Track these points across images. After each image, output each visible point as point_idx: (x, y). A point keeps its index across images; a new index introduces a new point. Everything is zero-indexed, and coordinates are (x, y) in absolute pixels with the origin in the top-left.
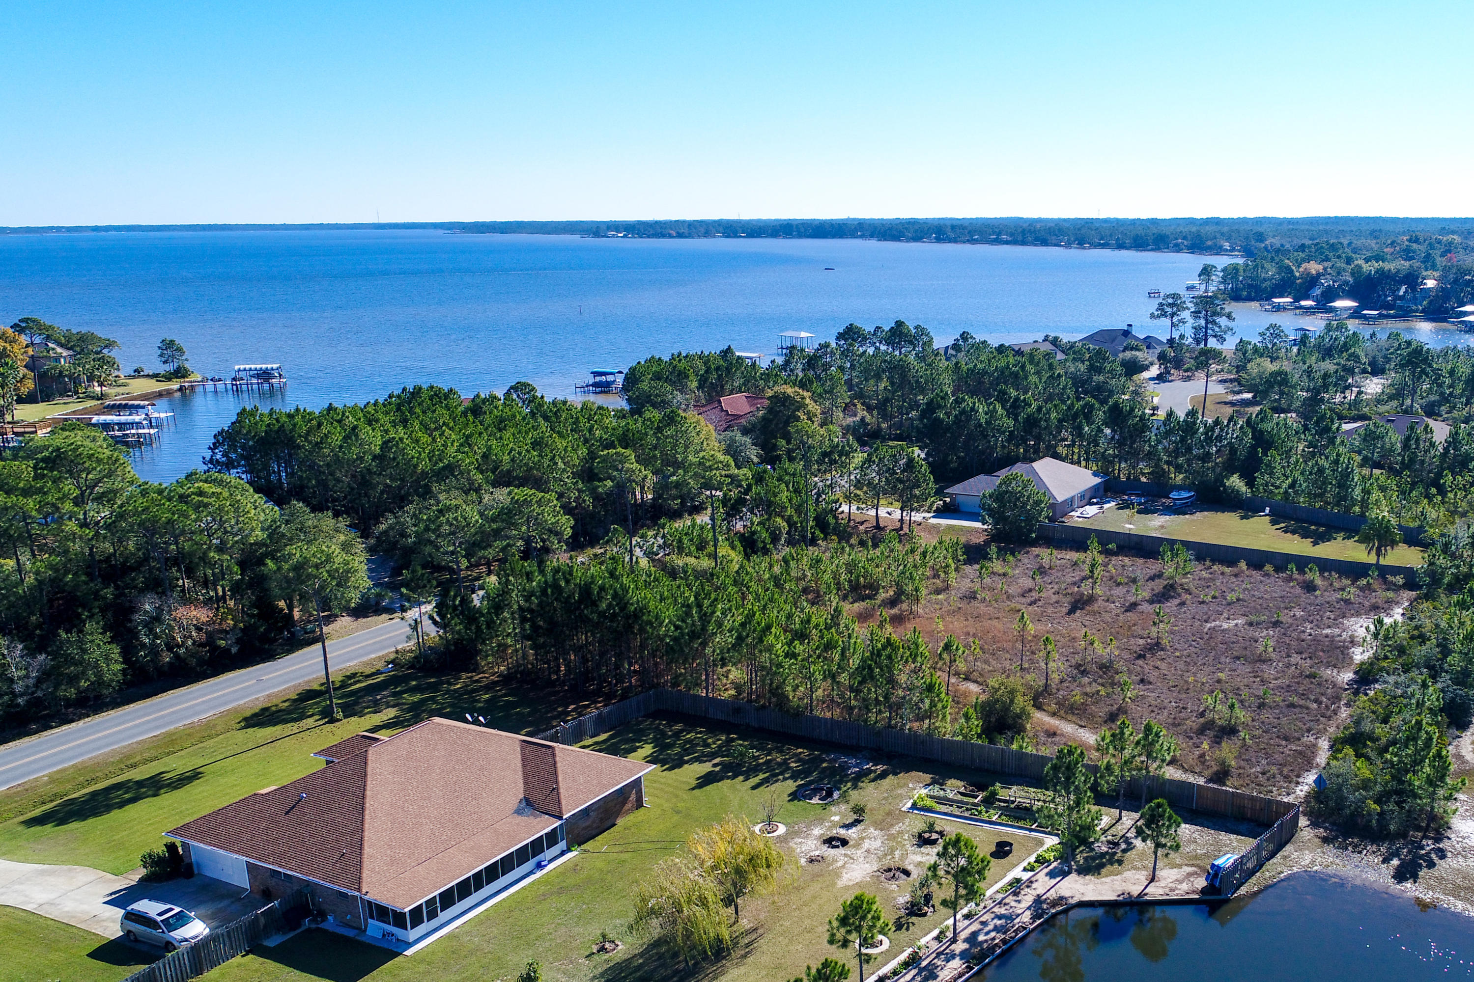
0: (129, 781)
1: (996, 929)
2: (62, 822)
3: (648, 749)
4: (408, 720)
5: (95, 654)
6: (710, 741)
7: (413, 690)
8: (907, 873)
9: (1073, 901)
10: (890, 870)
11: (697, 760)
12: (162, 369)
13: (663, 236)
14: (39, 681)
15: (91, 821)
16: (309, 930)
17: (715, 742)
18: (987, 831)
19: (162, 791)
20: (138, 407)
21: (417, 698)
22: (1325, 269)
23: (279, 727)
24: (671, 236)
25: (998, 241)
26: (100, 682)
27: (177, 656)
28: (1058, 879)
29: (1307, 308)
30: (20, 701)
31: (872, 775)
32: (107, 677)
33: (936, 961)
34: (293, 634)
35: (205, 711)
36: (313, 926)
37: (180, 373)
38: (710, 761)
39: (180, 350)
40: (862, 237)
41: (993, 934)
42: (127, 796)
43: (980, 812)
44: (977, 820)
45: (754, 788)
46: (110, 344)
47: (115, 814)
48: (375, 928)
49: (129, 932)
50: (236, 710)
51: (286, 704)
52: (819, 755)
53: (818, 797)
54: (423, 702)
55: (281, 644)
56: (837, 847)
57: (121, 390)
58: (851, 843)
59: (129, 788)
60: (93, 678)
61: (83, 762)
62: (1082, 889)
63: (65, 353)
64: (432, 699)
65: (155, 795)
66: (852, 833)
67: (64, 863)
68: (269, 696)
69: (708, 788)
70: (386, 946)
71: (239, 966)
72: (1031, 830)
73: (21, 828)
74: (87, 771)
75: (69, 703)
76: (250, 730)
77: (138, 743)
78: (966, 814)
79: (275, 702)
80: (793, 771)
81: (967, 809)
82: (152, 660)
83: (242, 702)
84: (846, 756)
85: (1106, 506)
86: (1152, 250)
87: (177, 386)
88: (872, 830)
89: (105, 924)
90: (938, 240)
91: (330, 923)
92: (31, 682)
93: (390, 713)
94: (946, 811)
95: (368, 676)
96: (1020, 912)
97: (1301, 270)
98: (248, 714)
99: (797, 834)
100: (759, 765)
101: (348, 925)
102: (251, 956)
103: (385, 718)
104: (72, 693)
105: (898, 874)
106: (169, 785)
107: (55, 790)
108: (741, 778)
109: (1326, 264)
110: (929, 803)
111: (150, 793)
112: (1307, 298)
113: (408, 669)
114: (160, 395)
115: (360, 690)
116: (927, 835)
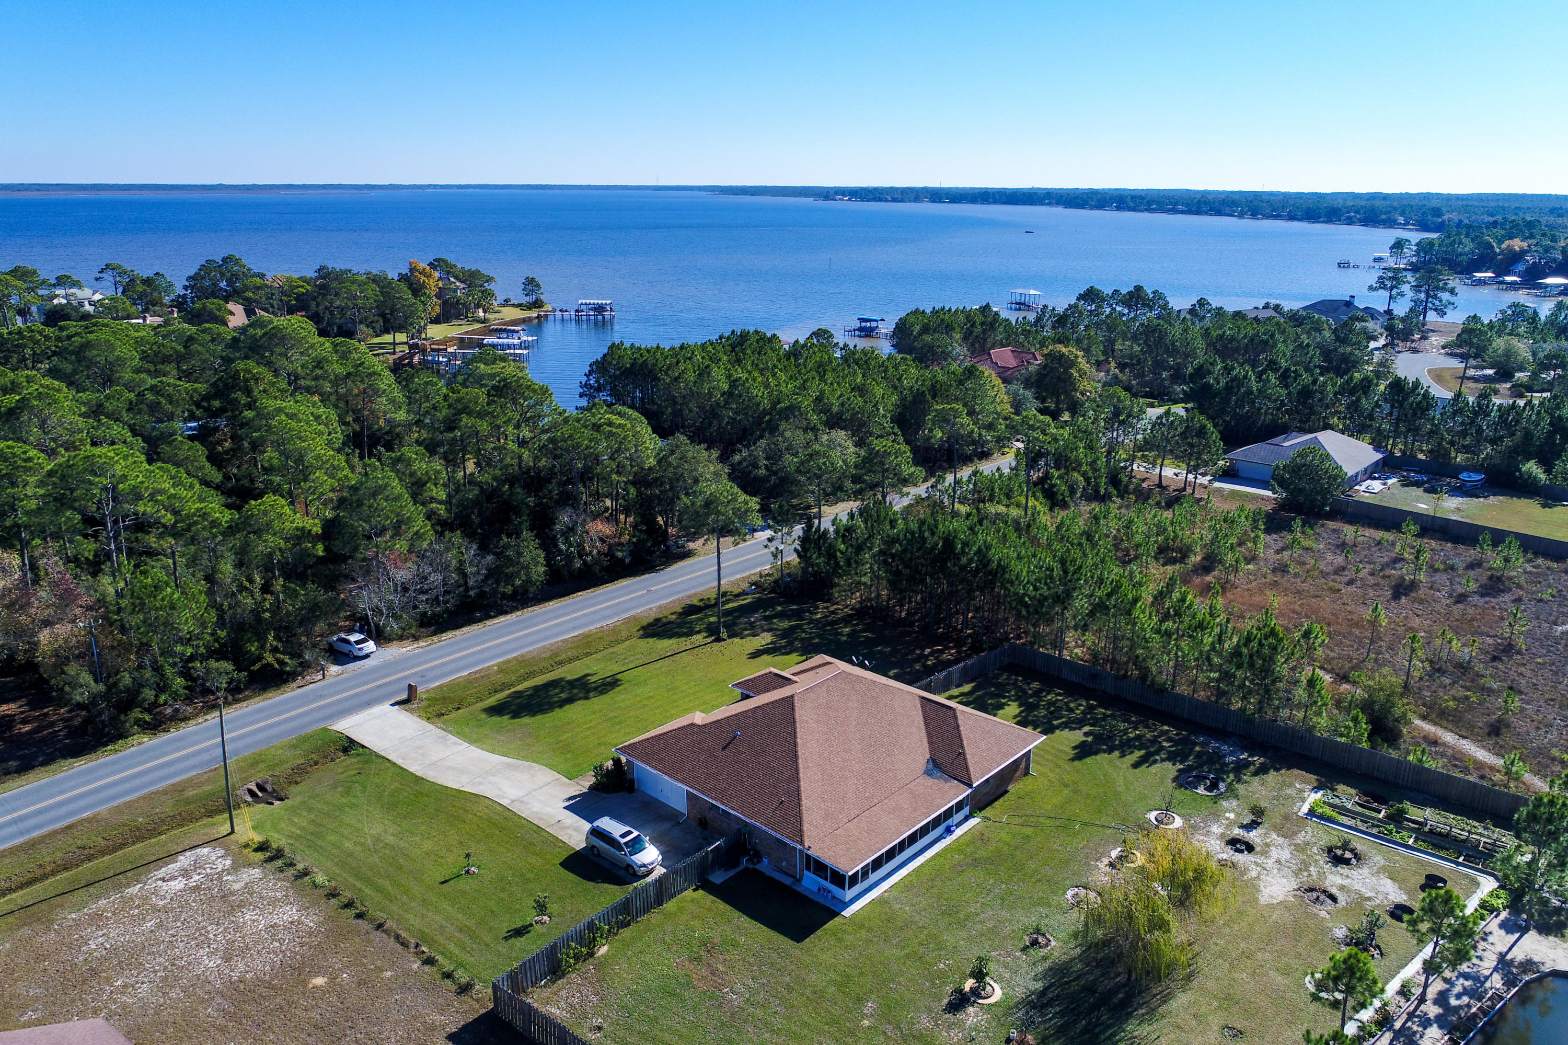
0: (562, 679)
1: (1465, 992)
2: (516, 715)
3: (1013, 709)
4: (784, 647)
5: (526, 558)
6: (1072, 705)
7: (782, 616)
8: (1334, 899)
9: (1546, 969)
10: (1311, 890)
11: (1065, 726)
12: (524, 300)
13: (880, 200)
14: (487, 577)
15: (539, 717)
16: (746, 869)
17: (1080, 707)
18: (1405, 857)
19: (592, 694)
20: (514, 331)
21: (785, 624)
22: (1529, 246)
23: (673, 641)
24: (886, 201)
25: (1174, 211)
26: (529, 581)
27: (585, 562)
28: (1517, 935)
29: (1513, 283)
30: (472, 593)
31: (1252, 768)
32: (535, 577)
33: (1409, 1024)
34: (668, 547)
35: (610, 617)
36: (751, 866)
37: (537, 304)
38: (1080, 729)
39: (538, 286)
40: (1048, 204)
41: (1466, 999)
42: (563, 695)
43: (1391, 832)
44: (1389, 841)
45: (1136, 765)
46: (490, 279)
47: (558, 713)
48: (810, 882)
49: (593, 847)
50: (634, 618)
51: (674, 617)
52: (1188, 736)
53: (1202, 787)
54: (792, 629)
55: (659, 556)
56: (1241, 851)
57: (497, 316)
58: (1258, 849)
59: (563, 687)
60: (524, 578)
61: (522, 656)
62: (1552, 954)
63: (462, 286)
64: (799, 627)
65: (587, 698)
66: (1253, 836)
67: (525, 758)
68: (659, 607)
69: (1088, 760)
70: (821, 901)
71: (693, 900)
72: (1458, 864)
73: (483, 716)
74: (527, 666)
75: (504, 596)
76: (651, 640)
77: (563, 641)
78: (1375, 831)
79: (666, 613)
80: (1169, 752)
81: (1373, 826)
82: (566, 565)
83: (639, 611)
84: (1217, 740)
85: (1390, 482)
86: (1324, 222)
87: (535, 315)
88: (1274, 836)
89: (569, 831)
90: (1119, 208)
91: (765, 866)
92: (481, 577)
93: (765, 639)
94: (1349, 823)
95: (738, 596)
96: (1487, 973)
97: (1504, 246)
98: (645, 623)
99: (1195, 828)
100: (1130, 740)
101: (781, 871)
102: (701, 892)
103: (764, 643)
104: (509, 589)
105: (1322, 897)
106: (595, 689)
107: (503, 680)
108: (1117, 753)
109: (1530, 241)
110: (1328, 811)
111: (582, 695)
112: (1508, 273)
113: (770, 592)
114: (523, 321)
115: (734, 610)
116: (1339, 852)
